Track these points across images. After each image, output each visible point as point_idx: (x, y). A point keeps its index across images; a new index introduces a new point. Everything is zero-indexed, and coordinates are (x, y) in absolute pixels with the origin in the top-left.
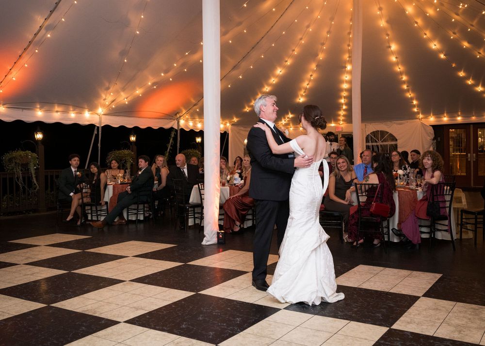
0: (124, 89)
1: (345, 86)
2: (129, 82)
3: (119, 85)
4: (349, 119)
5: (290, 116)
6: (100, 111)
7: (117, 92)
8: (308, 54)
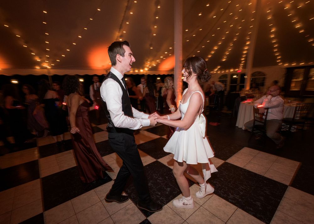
0: (153, 60)
1: (245, 52)
2: (155, 57)
3: (151, 59)
4: (245, 67)
5: (219, 67)
6: (146, 69)
7: (151, 61)
8: (229, 38)
